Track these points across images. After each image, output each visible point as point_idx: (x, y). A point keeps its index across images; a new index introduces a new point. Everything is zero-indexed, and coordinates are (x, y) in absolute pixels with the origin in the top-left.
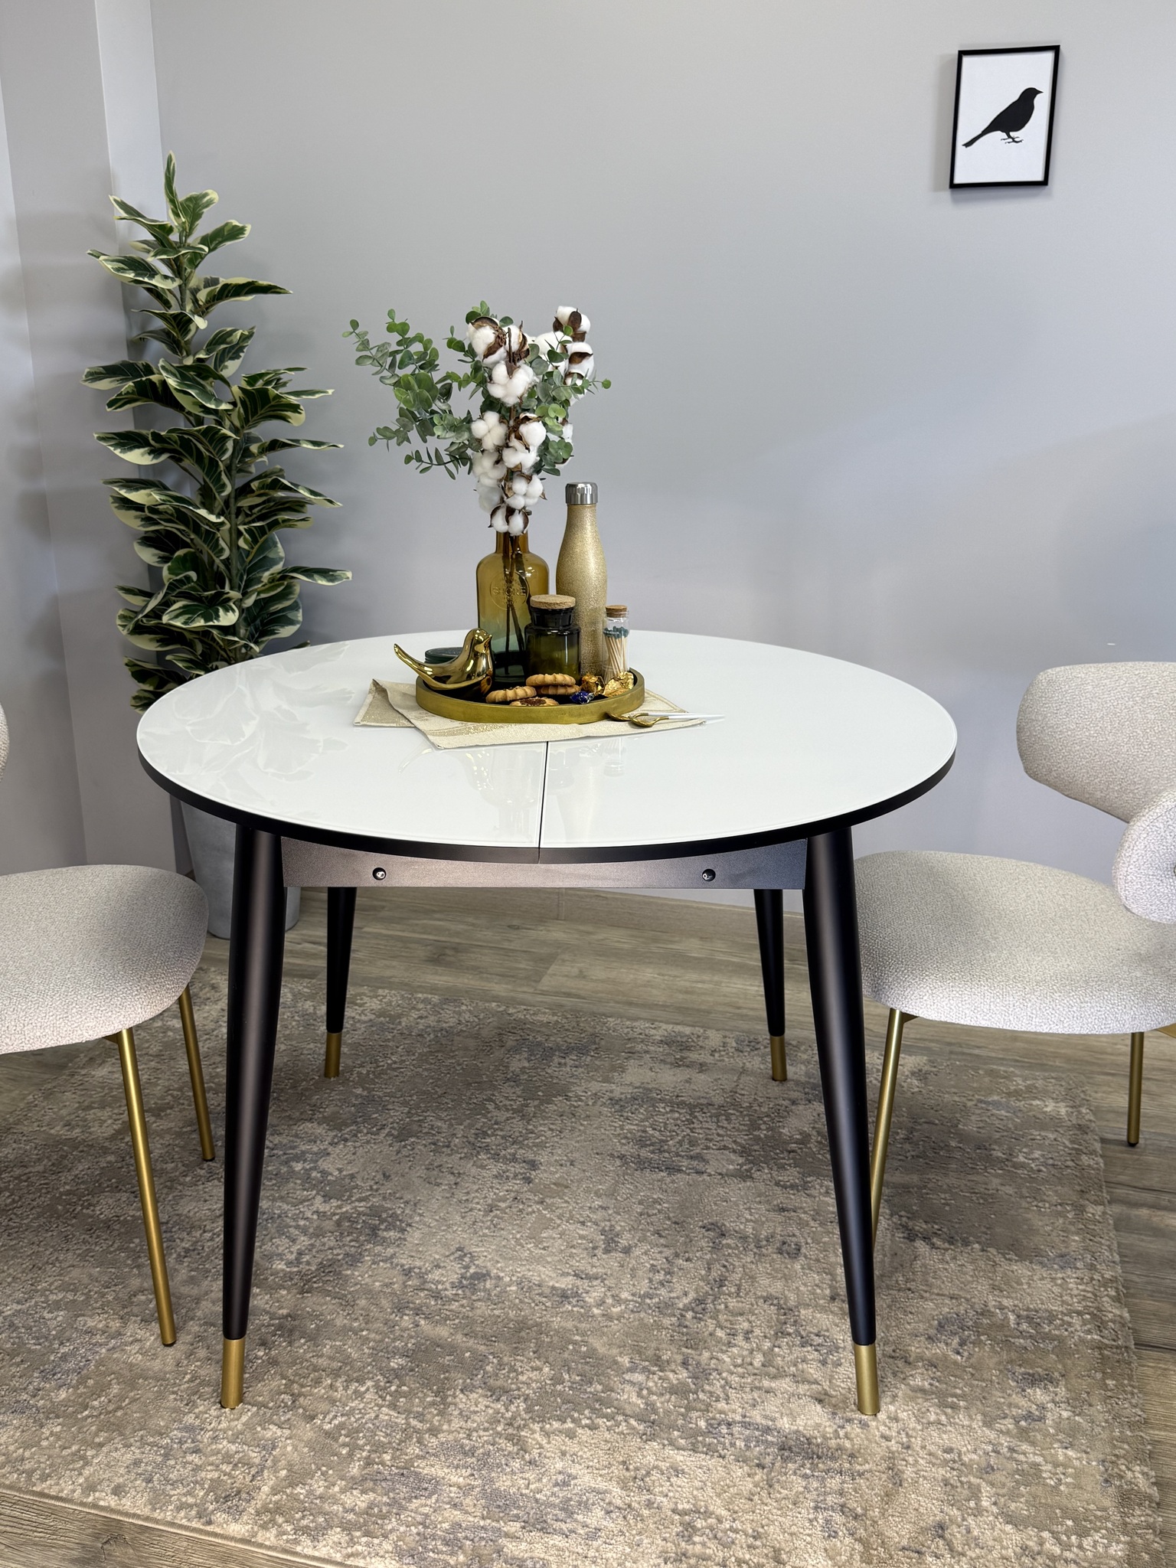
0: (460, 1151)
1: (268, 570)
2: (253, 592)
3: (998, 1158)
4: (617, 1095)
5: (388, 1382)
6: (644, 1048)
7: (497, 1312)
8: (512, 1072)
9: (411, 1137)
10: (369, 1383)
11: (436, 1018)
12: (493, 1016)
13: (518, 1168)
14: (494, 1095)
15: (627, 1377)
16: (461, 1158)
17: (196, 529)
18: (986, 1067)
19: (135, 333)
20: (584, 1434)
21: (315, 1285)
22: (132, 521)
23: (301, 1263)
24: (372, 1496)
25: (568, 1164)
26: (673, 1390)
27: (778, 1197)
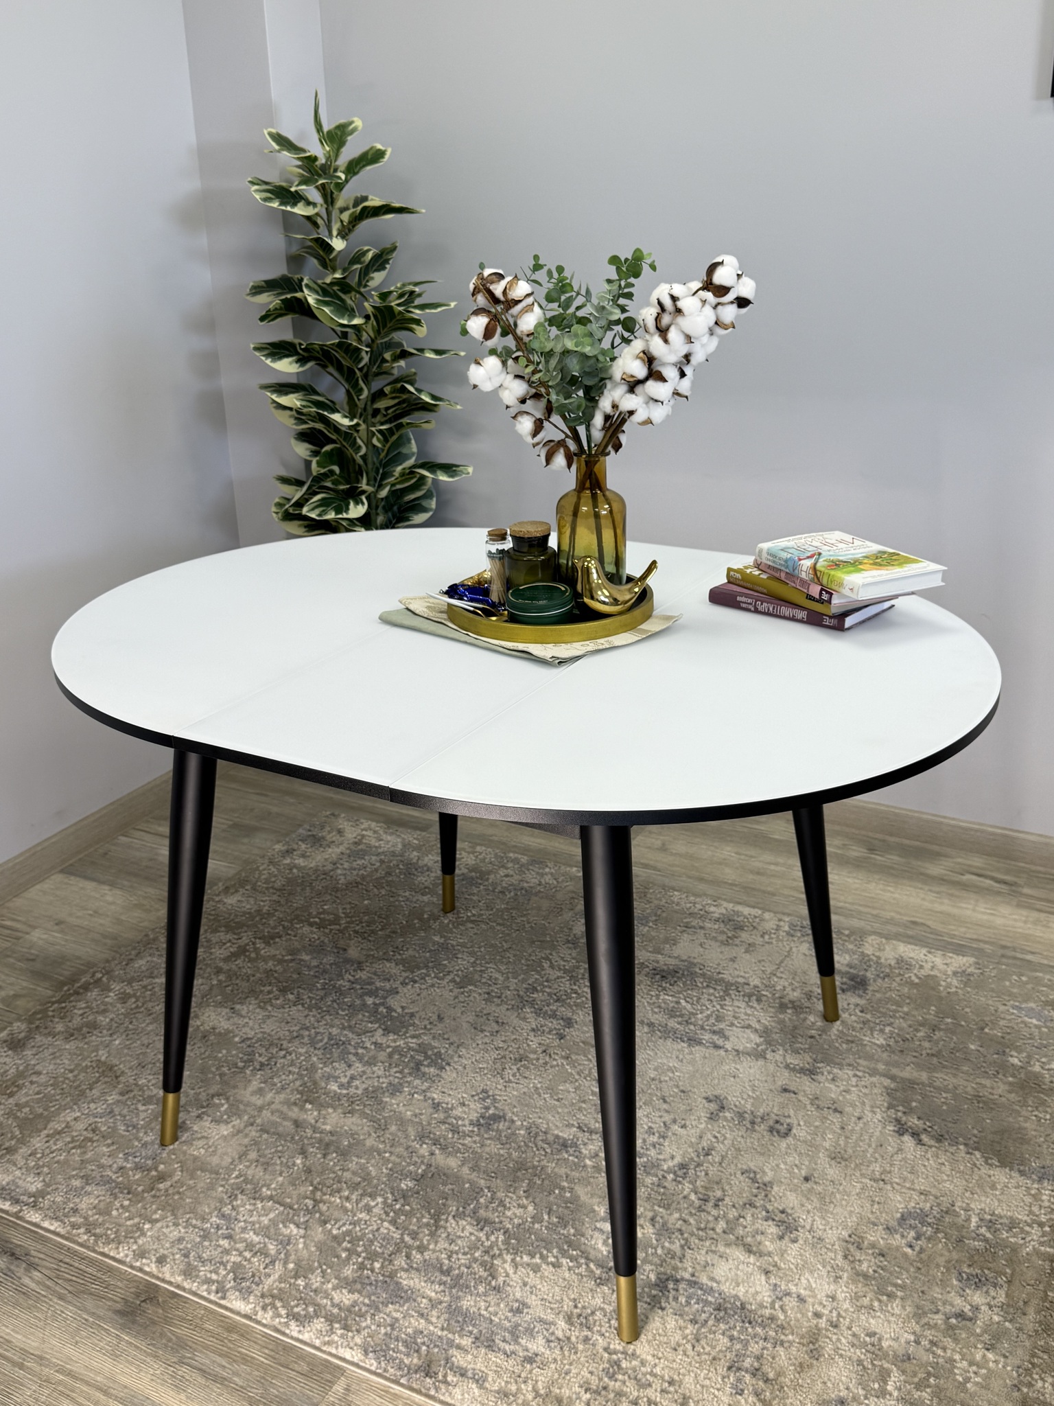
0: (509, 1002)
1: (401, 464)
2: (387, 484)
3: (1013, 1065)
5: (396, 1200)
7: (502, 1152)
8: (574, 935)
10: (380, 1200)
12: (572, 880)
13: (554, 1024)
14: (551, 954)
17: (335, 430)
21: (358, 1107)
22: (287, 420)
24: (356, 1296)
27: (784, 1078)
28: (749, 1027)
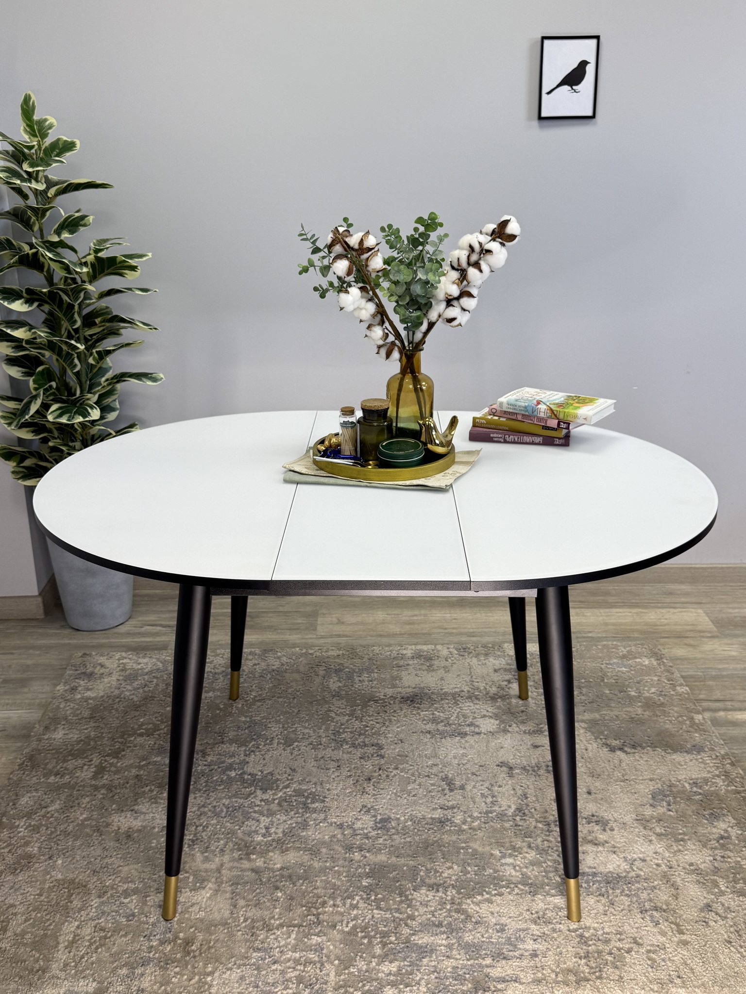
1: (103, 376)
4: (404, 695)
5: (368, 895)
6: (405, 662)
9: (294, 742)
11: (266, 664)
14: (330, 707)
16: (333, 750)
18: (601, 643)
20: (497, 899)
23: (271, 834)
25: (400, 742)
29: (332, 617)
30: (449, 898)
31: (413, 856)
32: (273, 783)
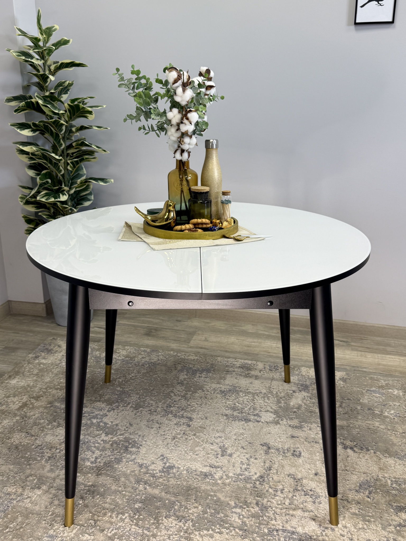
0: (161, 413)
1: (79, 179)
2: (74, 188)
3: (377, 414)
4: (223, 389)
5: (134, 514)
6: (233, 369)
7: (178, 483)
8: (181, 380)
9: (140, 408)
10: (127, 515)
11: (149, 358)
12: (172, 357)
13: (184, 420)
14: (173, 390)
15: (234, 510)
16: (161, 417)
17: (51, 162)
18: (369, 376)
19: (26, 83)
20: (217, 536)
21: (103, 472)
22: (24, 159)
23: (97, 462)
25: (205, 418)
26: (253, 516)
27: (290, 431)
28: (268, 411)
29: (202, 337)
30: (185, 528)
31: (175, 495)
32: (114, 431)
